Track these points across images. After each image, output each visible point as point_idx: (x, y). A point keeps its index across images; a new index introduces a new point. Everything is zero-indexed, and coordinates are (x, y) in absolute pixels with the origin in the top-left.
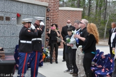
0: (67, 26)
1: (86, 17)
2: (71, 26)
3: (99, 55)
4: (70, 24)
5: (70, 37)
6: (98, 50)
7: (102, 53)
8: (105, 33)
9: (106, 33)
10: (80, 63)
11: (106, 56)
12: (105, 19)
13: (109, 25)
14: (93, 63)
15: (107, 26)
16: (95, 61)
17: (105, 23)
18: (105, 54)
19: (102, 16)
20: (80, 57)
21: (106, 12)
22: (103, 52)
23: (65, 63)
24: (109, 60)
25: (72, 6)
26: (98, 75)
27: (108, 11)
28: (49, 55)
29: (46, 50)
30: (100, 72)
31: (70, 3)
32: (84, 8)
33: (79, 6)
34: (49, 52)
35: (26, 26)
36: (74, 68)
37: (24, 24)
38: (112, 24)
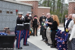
0: (42, 17)
1: (52, 12)
2: (44, 17)
3: (59, 32)
4: (44, 16)
5: (44, 22)
6: (59, 29)
7: (61, 31)
10: (49, 36)
11: (63, 32)
12: (62, 13)
13: (64, 16)
14: (56, 36)
16: (57, 35)
17: (62, 15)
18: (62, 31)
19: (60, 12)
20: (49, 33)
23: (41, 36)
24: (64, 34)
25: (45, 6)
26: (58, 42)
27: (63, 9)
28: (33, 32)
29: (31, 29)
30: (60, 41)
31: (44, 5)
32: (51, 7)
33: (48, 6)
34: (33, 30)
35: (19, 16)
36: (46, 39)
37: (19, 15)
38: (66, 15)
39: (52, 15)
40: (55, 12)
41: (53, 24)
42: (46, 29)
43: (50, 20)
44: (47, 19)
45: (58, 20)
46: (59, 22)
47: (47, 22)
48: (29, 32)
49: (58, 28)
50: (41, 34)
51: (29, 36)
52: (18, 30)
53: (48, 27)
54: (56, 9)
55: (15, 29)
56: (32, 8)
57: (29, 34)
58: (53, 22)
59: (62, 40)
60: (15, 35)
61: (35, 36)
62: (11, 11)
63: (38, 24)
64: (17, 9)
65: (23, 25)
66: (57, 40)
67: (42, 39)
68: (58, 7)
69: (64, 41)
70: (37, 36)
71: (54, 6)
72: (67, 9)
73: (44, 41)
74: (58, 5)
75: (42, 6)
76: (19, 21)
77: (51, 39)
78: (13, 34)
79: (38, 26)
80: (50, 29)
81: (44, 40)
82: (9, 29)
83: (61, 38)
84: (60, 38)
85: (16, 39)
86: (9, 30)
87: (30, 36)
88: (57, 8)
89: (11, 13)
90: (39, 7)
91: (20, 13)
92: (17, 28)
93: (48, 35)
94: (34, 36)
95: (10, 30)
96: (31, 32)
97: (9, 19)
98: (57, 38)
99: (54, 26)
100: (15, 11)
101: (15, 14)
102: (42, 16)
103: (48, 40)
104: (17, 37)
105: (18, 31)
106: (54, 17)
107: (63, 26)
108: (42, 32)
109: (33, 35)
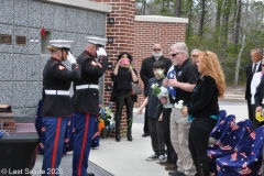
0: (153, 58)
1: (194, 37)
2: (162, 58)
3: (226, 123)
5: (160, 81)
6: (224, 112)
7: (232, 118)
8: (237, 73)
9: (240, 74)
11: (241, 124)
12: (237, 41)
13: (247, 55)
14: (211, 139)
15: (242, 57)
16: (217, 136)
17: (236, 51)
18: (237, 121)
19: (229, 36)
20: (180, 128)
21: (238, 27)
22: (234, 117)
23: (149, 139)
24: (247, 134)
25: (164, 12)
26: (222, 167)
27: (244, 24)
28: (112, 122)
29: (107, 110)
30: (228, 160)
31: (159, 7)
32: (190, 17)
33: (179, 14)
34: (112, 115)
35: (55, 56)
36: (168, 152)
37: (53, 50)
38: (253, 53)
39: (195, 52)
40: (208, 37)
41: (200, 89)
42: (170, 110)
43: (187, 71)
44: (172, 68)
45: (218, 74)
46: (223, 79)
47: (174, 82)
48: (98, 122)
49: (221, 108)
50: (147, 131)
51: (97, 138)
52: (48, 114)
53: (177, 101)
54: (213, 23)
55: (35, 111)
56: (110, 23)
57: (98, 134)
58: (199, 82)
59: (239, 157)
60: (37, 137)
61: (124, 142)
62: (21, 33)
63: (134, 92)
64: (47, 27)
65: (69, 93)
66: (215, 157)
67: (153, 153)
68: (219, 14)
69: (245, 164)
70: (130, 139)
71: (204, 12)
72: (258, 23)
73: (161, 163)
74: (219, 9)
75: (152, 13)
76: (54, 77)
77: (189, 152)
78: (28, 131)
79: (135, 98)
80: (186, 109)
81: (161, 157)
82: (9, 110)
83: (233, 147)
84: (228, 148)
85: (42, 152)
86: (9, 115)
87: (102, 143)
88: (218, 19)
89: (21, 40)
90: (138, 18)
91: (57, 42)
92: (47, 108)
93: (179, 139)
94: (118, 140)
95: (16, 113)
96: (107, 123)
97: (9, 68)
98: (216, 148)
99: (203, 98)
100: (38, 33)
101: (38, 49)
102: (154, 54)
103: (176, 158)
104: (47, 146)
105: (50, 121)
106: (201, 57)
107: (243, 97)
108: (150, 124)
109: (115, 134)
